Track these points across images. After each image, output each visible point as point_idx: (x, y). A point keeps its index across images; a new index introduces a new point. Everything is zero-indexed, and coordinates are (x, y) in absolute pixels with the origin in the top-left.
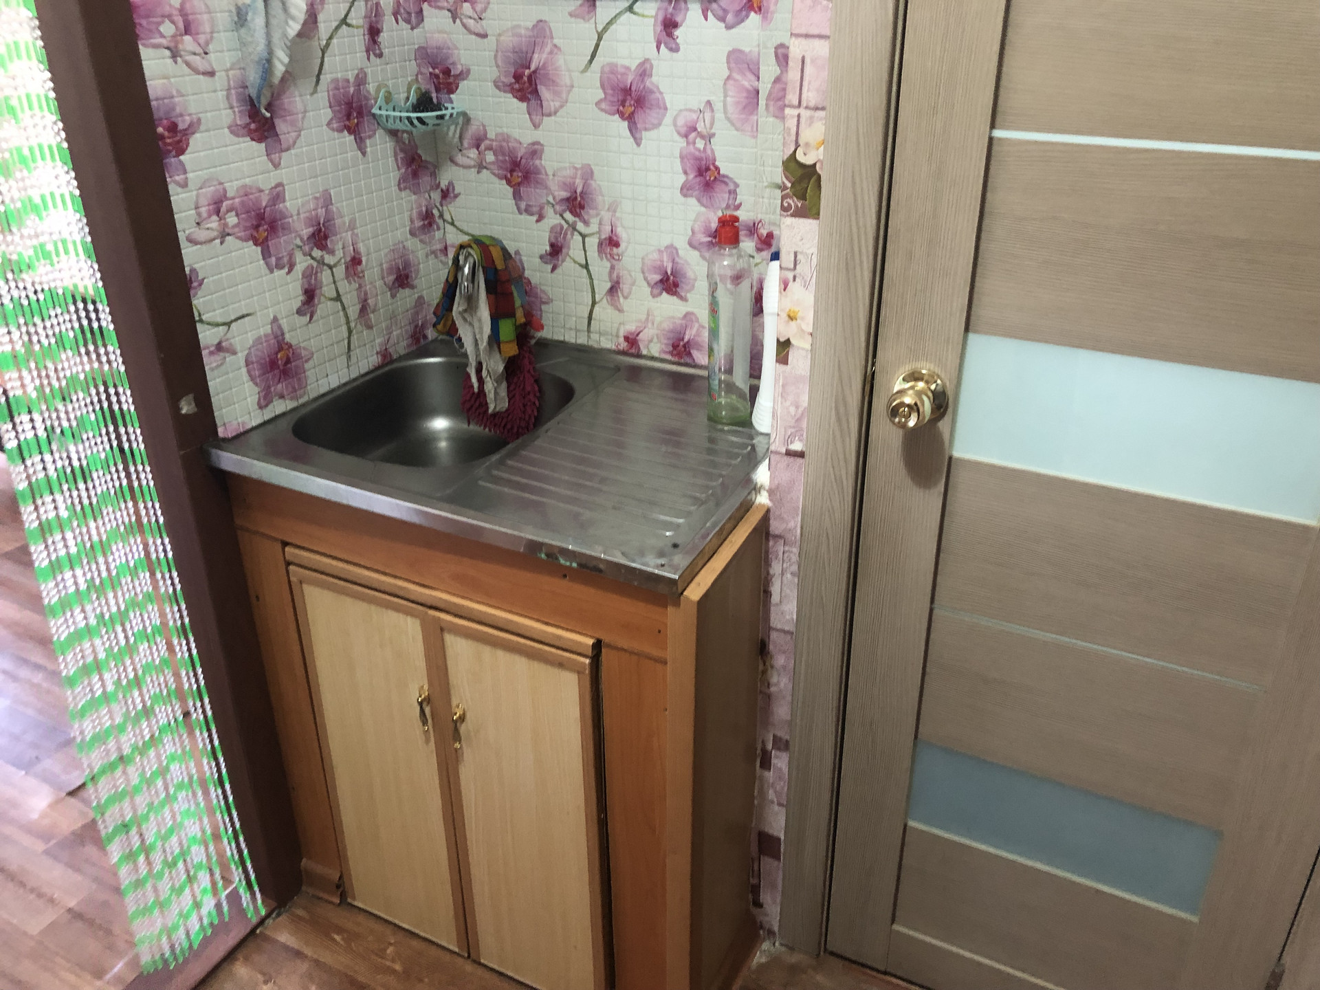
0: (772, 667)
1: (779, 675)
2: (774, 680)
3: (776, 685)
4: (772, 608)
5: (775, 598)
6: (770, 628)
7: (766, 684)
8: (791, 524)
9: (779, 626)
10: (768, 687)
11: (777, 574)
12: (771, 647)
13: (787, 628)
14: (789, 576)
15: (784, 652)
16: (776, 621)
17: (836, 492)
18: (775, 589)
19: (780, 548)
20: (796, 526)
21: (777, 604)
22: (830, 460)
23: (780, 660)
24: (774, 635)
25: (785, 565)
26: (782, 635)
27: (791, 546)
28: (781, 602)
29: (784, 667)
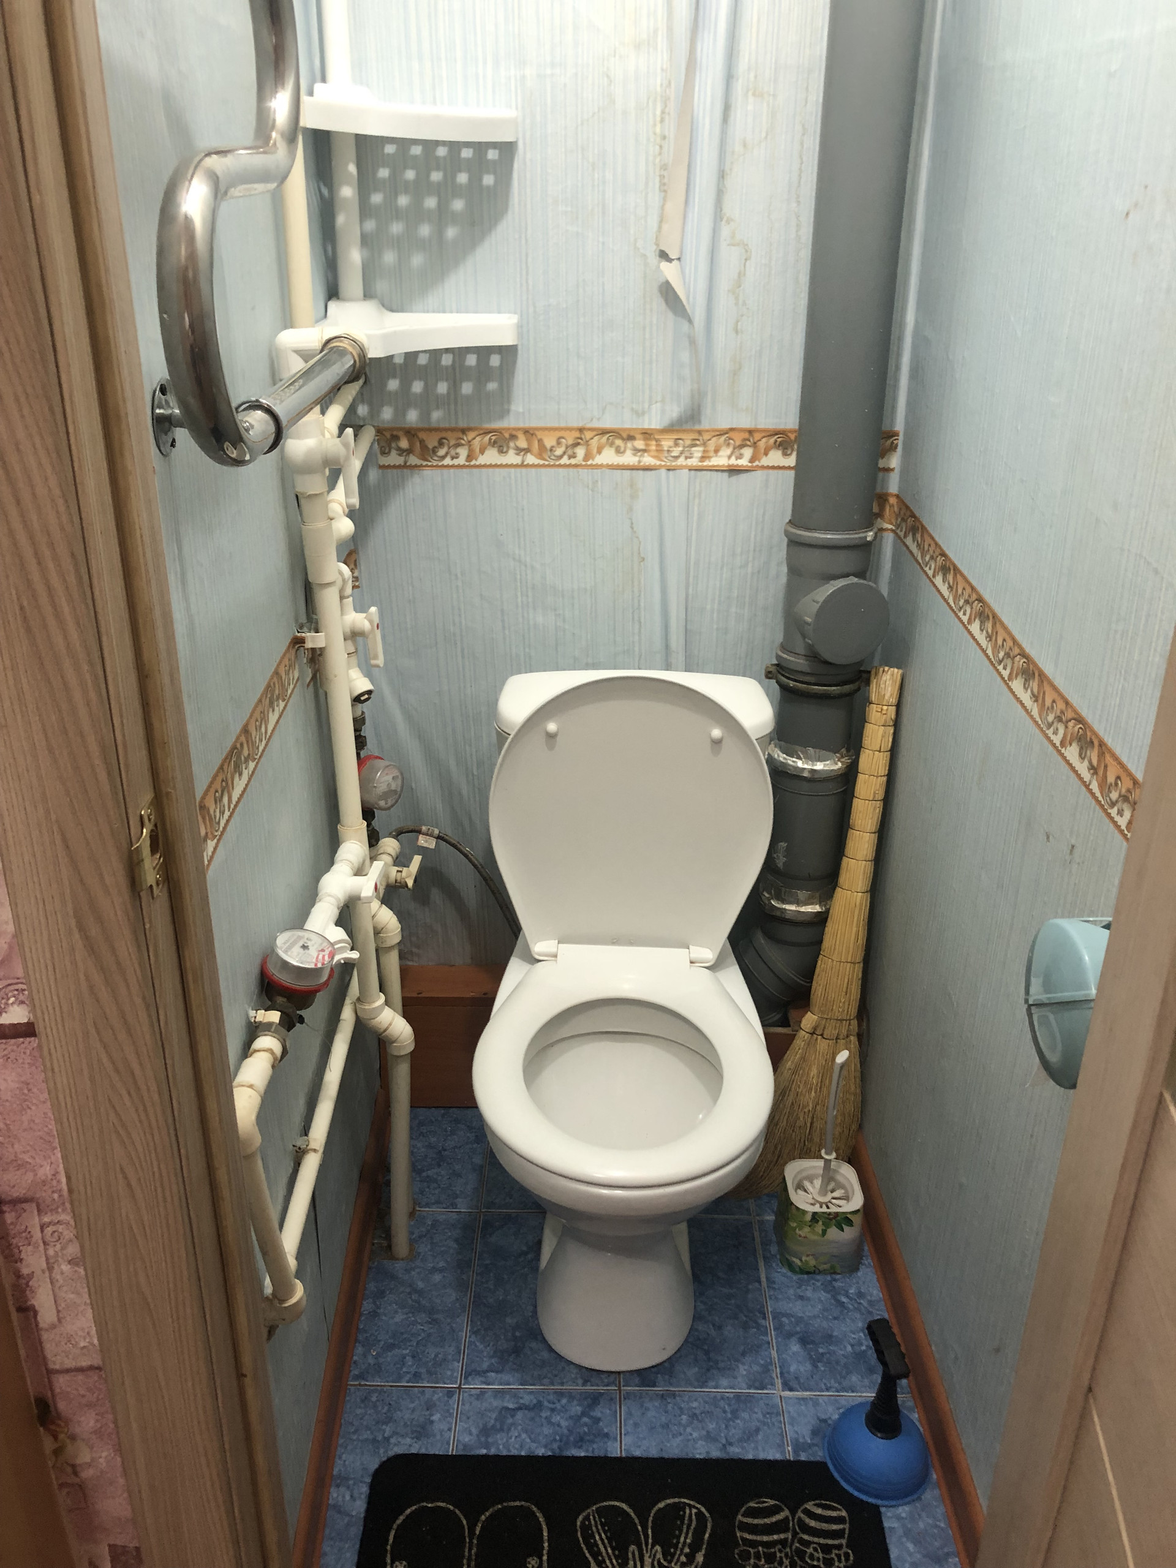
0: (73, 1438)
1: (91, 1448)
2: (84, 1456)
3: (89, 1465)
4: (45, 1336)
5: (46, 1315)
6: (50, 1372)
7: (69, 1470)
8: (45, 1171)
9: (69, 1363)
10: (76, 1473)
11: (38, 1273)
12: (62, 1405)
13: (84, 1363)
14: (65, 1267)
15: (90, 1405)
16: (58, 1354)
17: (124, 1093)
18: (43, 1300)
19: (33, 1221)
20: (55, 1174)
21: (53, 1327)
22: (93, 1031)
23: (86, 1423)
24: (61, 1383)
25: (51, 1252)
26: (80, 1377)
27: (55, 1211)
28: (59, 1320)
29: (98, 1432)
